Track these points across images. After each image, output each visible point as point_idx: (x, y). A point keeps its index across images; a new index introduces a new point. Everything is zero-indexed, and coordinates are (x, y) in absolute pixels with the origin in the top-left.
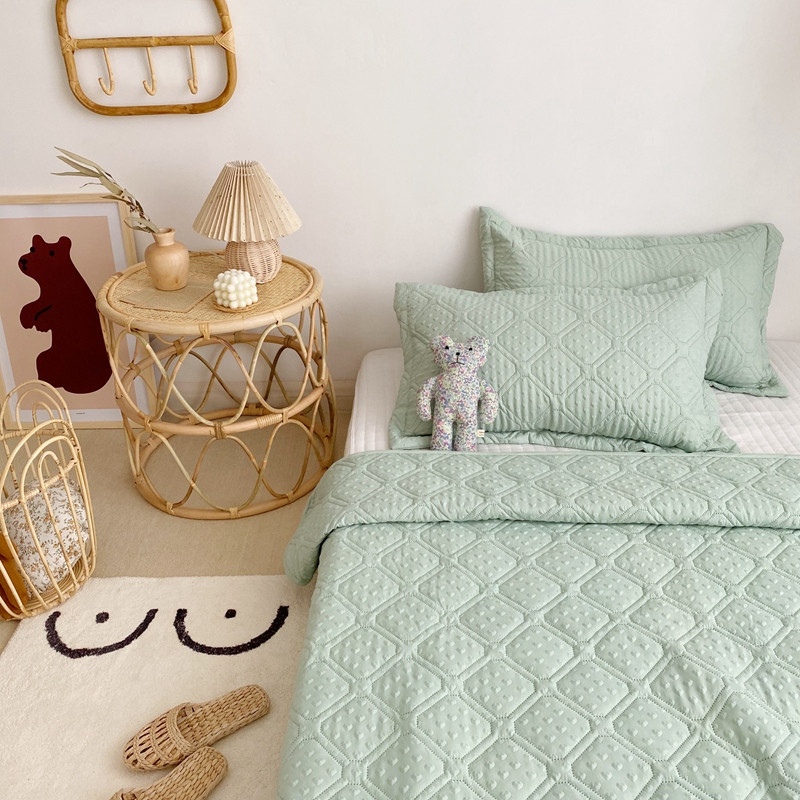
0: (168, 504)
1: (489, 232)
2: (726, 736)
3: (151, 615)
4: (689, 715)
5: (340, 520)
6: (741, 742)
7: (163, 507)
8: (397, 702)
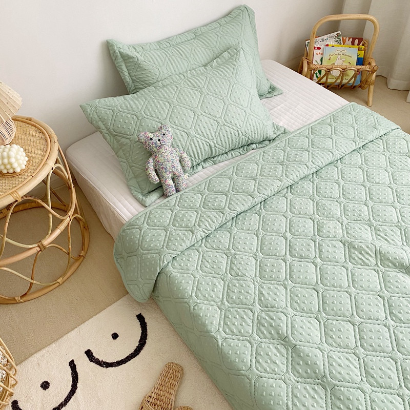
0: (16, 298)
1: (119, 54)
2: (388, 266)
3: (72, 365)
4: (371, 266)
5: (163, 262)
6: (395, 265)
7: (15, 302)
8: (276, 336)
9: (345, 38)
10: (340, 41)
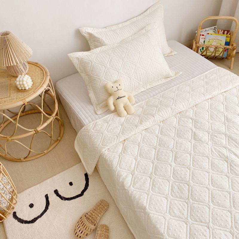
9: (219, 30)
10: (216, 32)
